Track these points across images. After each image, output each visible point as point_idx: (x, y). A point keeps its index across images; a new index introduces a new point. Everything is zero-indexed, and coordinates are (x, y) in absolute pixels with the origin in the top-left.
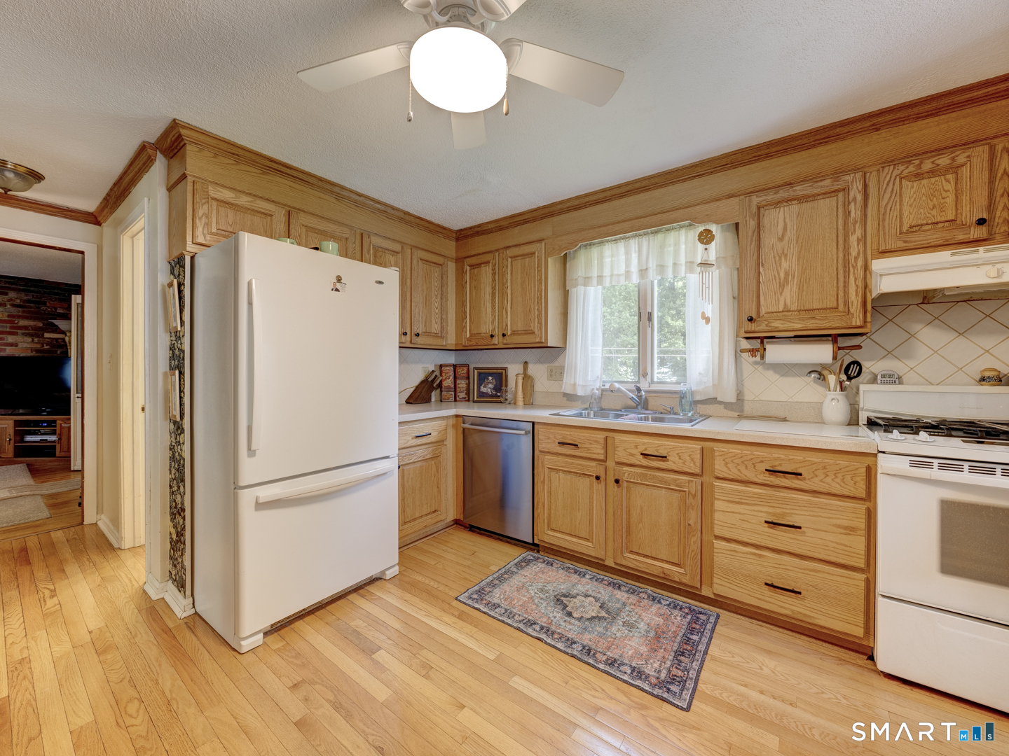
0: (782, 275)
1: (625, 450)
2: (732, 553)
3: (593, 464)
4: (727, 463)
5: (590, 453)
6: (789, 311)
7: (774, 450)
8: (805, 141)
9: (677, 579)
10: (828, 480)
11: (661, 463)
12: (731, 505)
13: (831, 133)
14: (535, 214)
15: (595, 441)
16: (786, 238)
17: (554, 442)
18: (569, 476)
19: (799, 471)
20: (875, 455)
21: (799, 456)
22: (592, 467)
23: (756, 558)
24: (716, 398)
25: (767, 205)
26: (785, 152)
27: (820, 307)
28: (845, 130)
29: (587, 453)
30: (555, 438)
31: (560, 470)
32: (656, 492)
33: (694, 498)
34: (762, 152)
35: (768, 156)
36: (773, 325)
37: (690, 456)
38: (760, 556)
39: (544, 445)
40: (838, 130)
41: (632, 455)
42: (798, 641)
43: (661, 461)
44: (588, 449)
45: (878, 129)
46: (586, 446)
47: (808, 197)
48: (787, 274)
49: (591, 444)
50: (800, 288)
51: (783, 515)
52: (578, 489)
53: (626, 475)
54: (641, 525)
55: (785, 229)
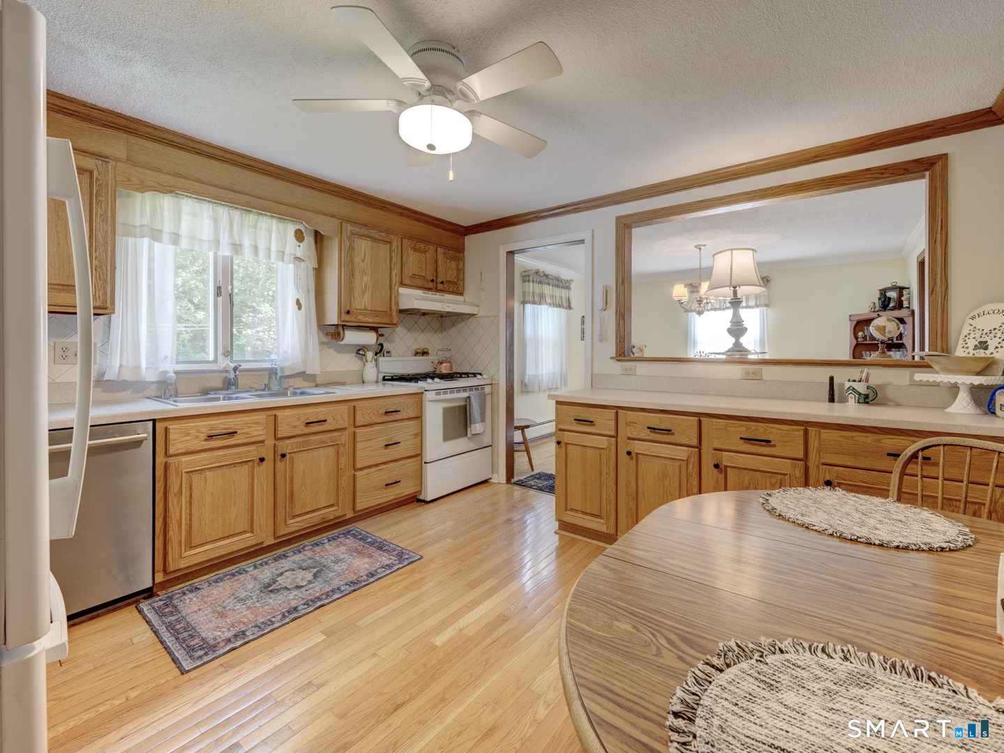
0: (363, 285)
1: (288, 424)
2: (367, 476)
3: (253, 448)
4: (363, 415)
5: (250, 437)
6: (366, 310)
7: (385, 400)
8: (376, 203)
9: (332, 517)
10: (408, 411)
11: (320, 427)
12: (366, 443)
13: (387, 206)
14: (95, 113)
15: (255, 423)
16: (366, 261)
17: (197, 437)
18: (220, 472)
19: (398, 409)
20: (422, 393)
21: (397, 400)
22: (252, 451)
23: (378, 472)
24: (304, 372)
25: (355, 234)
26: (365, 203)
27: (380, 310)
28: (392, 208)
29: (246, 438)
30: (199, 432)
31: (204, 469)
32: (316, 453)
33: (344, 447)
34: (355, 197)
35: (356, 201)
36: (358, 318)
37: (340, 415)
38: (381, 469)
39: (179, 446)
40: (390, 206)
41: (295, 427)
42: (394, 514)
43: (320, 425)
44: (246, 433)
45: (402, 216)
46: (243, 431)
47: (375, 239)
48: (366, 285)
49: (250, 427)
50: (372, 296)
51: (391, 439)
52: (234, 482)
53: (289, 447)
54: (303, 488)
55: (365, 255)
